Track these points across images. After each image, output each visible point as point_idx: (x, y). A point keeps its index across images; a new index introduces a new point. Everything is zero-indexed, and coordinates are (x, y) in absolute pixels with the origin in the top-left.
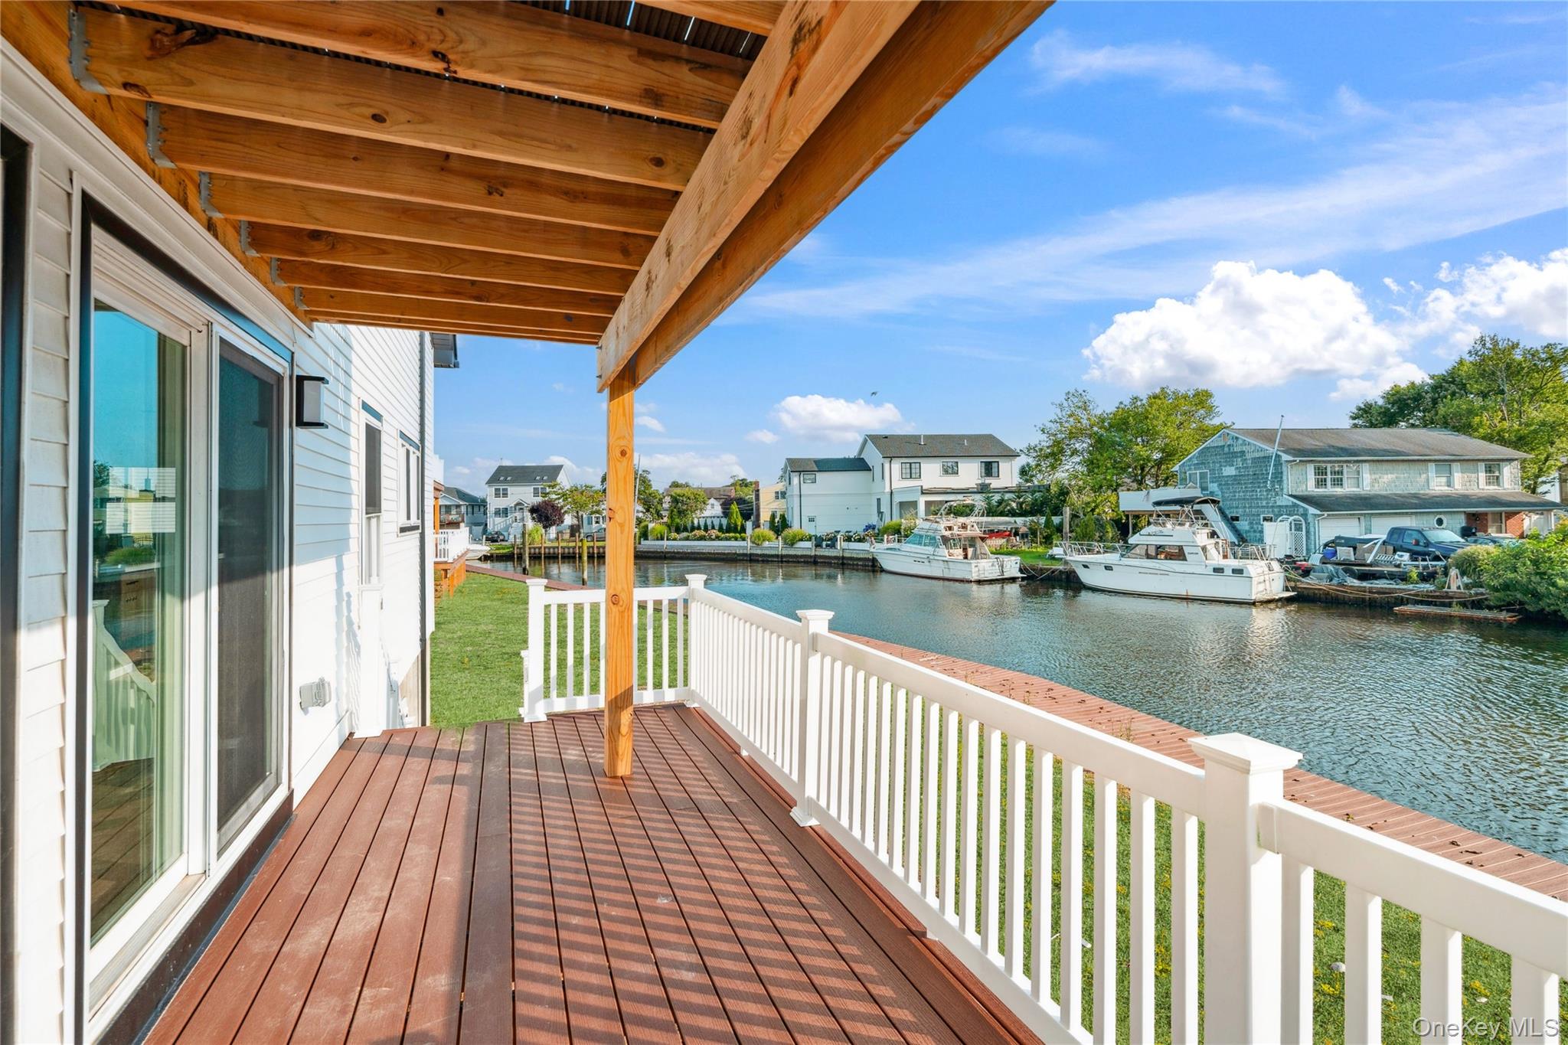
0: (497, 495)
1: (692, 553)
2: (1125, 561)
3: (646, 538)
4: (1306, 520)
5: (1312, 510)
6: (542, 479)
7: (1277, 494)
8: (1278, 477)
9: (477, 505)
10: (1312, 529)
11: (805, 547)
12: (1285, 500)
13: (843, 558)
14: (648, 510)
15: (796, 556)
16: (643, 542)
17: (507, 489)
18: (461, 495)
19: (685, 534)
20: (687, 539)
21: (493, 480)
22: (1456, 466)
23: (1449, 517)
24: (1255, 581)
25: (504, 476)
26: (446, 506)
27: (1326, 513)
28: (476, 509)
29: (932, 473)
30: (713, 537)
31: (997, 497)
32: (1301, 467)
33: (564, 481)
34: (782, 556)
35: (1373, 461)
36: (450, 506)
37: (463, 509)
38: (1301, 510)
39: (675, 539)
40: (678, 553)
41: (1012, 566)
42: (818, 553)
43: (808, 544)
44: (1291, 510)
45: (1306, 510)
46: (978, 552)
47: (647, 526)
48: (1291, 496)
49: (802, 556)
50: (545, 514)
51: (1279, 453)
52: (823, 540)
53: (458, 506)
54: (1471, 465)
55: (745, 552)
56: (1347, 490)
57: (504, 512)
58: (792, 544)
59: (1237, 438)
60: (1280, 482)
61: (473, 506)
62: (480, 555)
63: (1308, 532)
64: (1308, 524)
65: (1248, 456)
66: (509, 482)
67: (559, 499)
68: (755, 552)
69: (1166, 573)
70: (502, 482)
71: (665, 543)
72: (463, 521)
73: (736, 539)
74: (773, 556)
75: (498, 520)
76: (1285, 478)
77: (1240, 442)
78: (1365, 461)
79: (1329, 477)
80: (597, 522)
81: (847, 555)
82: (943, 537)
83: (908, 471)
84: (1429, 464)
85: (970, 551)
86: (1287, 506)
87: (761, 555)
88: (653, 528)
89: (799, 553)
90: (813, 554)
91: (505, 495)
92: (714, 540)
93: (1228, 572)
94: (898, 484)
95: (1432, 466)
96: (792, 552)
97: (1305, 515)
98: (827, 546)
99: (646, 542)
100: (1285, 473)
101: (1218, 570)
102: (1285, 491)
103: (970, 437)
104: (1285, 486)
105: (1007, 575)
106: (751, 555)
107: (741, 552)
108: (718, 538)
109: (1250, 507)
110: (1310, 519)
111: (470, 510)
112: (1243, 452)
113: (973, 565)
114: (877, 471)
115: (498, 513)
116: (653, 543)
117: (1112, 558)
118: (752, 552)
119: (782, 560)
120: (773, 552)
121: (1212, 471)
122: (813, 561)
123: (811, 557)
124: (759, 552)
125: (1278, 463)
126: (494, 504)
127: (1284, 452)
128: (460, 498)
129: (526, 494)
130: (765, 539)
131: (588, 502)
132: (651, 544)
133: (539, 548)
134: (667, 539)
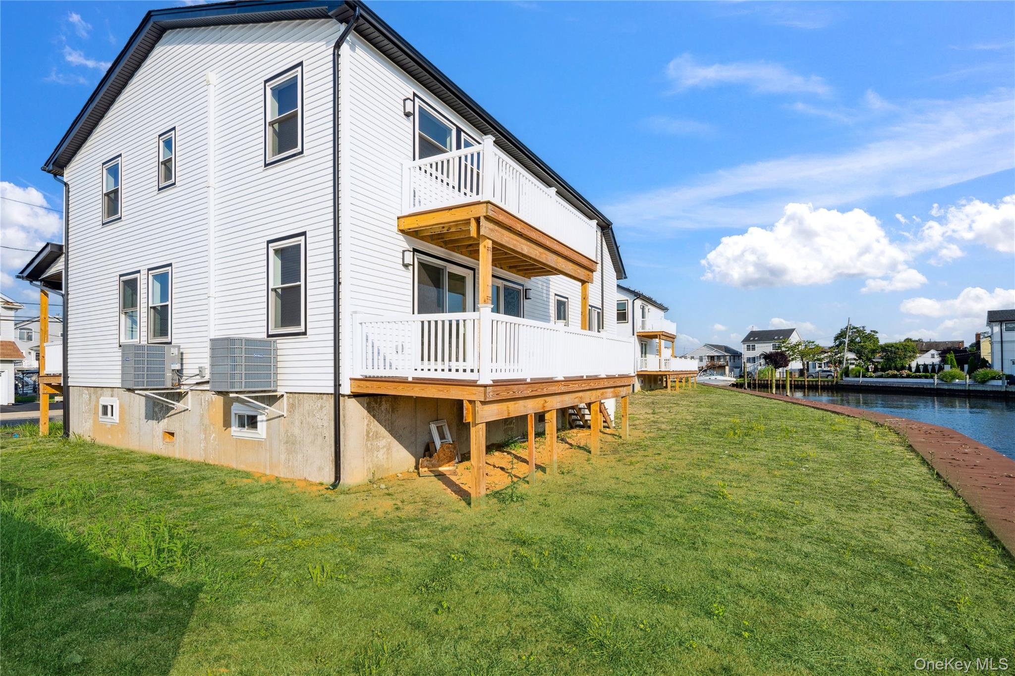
0: (748, 349)
1: (885, 387)
3: (847, 375)
6: (779, 339)
9: (736, 355)
11: (998, 385)
14: (860, 358)
15: (986, 392)
16: (845, 379)
18: (727, 349)
19: (880, 373)
20: (881, 377)
21: (746, 340)
25: (754, 337)
26: (717, 356)
28: (736, 358)
30: (904, 375)
33: (794, 339)
36: (720, 356)
37: (728, 358)
39: (871, 377)
40: (873, 386)
43: (998, 383)
47: (848, 368)
49: (993, 392)
50: (777, 360)
53: (724, 356)
55: (932, 387)
57: (753, 360)
58: (984, 382)
61: (734, 356)
62: (730, 383)
66: (756, 341)
67: (788, 350)
68: (942, 387)
70: (750, 342)
71: (861, 379)
72: (727, 365)
73: (926, 377)
74: (960, 391)
75: (748, 365)
80: (820, 367)
87: (949, 390)
88: (853, 369)
89: (989, 389)
90: (1005, 390)
91: (754, 349)
92: (905, 378)
96: (982, 388)
99: (848, 379)
106: (938, 390)
107: (929, 387)
108: (908, 376)
111: (732, 357)
115: (749, 360)
116: (853, 379)
118: (939, 387)
120: (961, 388)
122: (1005, 396)
123: (1002, 392)
124: (946, 387)
126: (747, 354)
128: (726, 352)
129: (767, 348)
130: (954, 377)
131: (810, 352)
132: (851, 380)
133: (767, 380)
134: (864, 376)
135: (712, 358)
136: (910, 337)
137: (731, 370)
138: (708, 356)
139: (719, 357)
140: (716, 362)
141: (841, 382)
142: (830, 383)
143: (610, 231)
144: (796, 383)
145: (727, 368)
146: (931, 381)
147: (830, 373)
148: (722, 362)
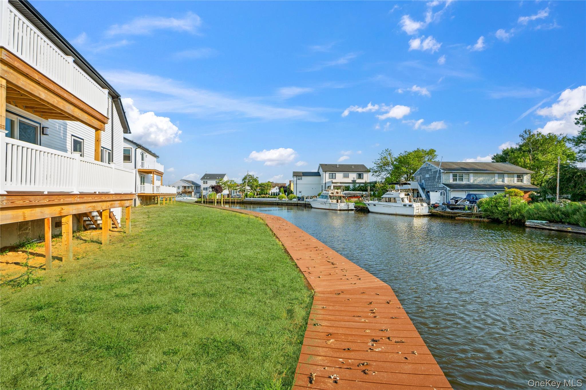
0: (204, 183)
1: (260, 202)
2: (380, 203)
3: (247, 197)
4: (446, 192)
5: (448, 189)
6: (218, 178)
7: (439, 184)
8: (439, 177)
9: (198, 187)
10: (448, 195)
11: (295, 201)
12: (441, 185)
13: (305, 204)
14: (252, 189)
15: (291, 203)
16: (246, 198)
17: (207, 181)
18: (193, 183)
19: (259, 196)
20: (259, 197)
21: (203, 178)
22: (505, 175)
23: (499, 192)
24: (415, 209)
25: (207, 177)
27: (452, 190)
29: (340, 177)
30: (267, 197)
31: (358, 185)
32: (447, 175)
33: (225, 179)
34: (287, 203)
35: (475, 173)
37: (193, 187)
38: (445, 188)
39: (256, 198)
40: (256, 202)
41: (352, 206)
42: (298, 202)
43: (295, 200)
44: (443, 188)
45: (446, 188)
46: (342, 201)
47: (247, 193)
48: (443, 184)
49: (293, 203)
50: (217, 189)
51: (440, 169)
52: (301, 198)
53: (191, 186)
54: (511, 175)
56: (464, 182)
57: (206, 189)
58: (291, 200)
59: (430, 165)
60: (440, 179)
61: (197, 187)
62: (195, 201)
63: (447, 196)
64: (446, 193)
65: (432, 171)
67: (223, 185)
68: (279, 202)
69: (390, 206)
70: (206, 179)
71: (252, 199)
72: (193, 191)
73: (274, 198)
74: (284, 203)
75: (204, 191)
76: (441, 178)
77: (430, 166)
78: (471, 173)
79: (458, 178)
80: (236, 193)
81: (306, 203)
82: (330, 196)
83: (332, 176)
84: (496, 174)
85: (339, 201)
86: (441, 187)
87: (281, 203)
88: (249, 194)
89: (292, 202)
90: (297, 202)
91: (207, 183)
92: (267, 198)
93: (407, 206)
94: (328, 180)
95: (497, 175)
96: (290, 202)
97: (446, 190)
98: (302, 200)
100: (442, 176)
101: (405, 205)
102: (441, 182)
103: (355, 165)
104: (441, 180)
105: (350, 208)
106: (278, 203)
107: (275, 201)
108: (268, 197)
109: (432, 188)
110: (447, 192)
111: (196, 187)
112: (431, 169)
113: (338, 205)
114: (322, 176)
115: (204, 189)
117: (376, 202)
119: (287, 204)
120: (284, 202)
121: (423, 176)
122: (297, 205)
123: (296, 203)
124: (280, 202)
125: (440, 173)
126: (203, 186)
127: (442, 169)
128: (192, 184)
129: (213, 183)
130: (283, 198)
131: (231, 186)
132: (248, 199)
133: (213, 199)
134: (253, 197)
135: (185, 187)
136: (270, 181)
137: (195, 194)
138: (183, 186)
139: (188, 187)
140: (187, 190)
141: (244, 200)
142: (240, 201)
143: (119, 101)
144: (226, 201)
145: (193, 193)
146: (275, 199)
147: (240, 196)
148: (190, 190)
